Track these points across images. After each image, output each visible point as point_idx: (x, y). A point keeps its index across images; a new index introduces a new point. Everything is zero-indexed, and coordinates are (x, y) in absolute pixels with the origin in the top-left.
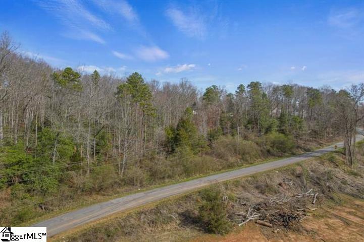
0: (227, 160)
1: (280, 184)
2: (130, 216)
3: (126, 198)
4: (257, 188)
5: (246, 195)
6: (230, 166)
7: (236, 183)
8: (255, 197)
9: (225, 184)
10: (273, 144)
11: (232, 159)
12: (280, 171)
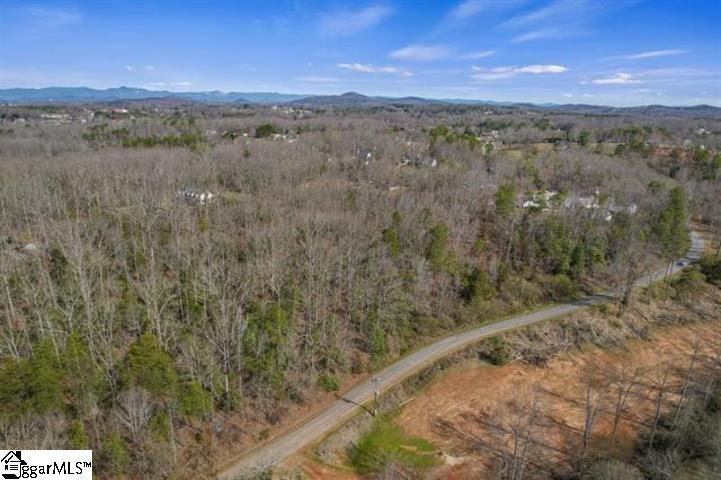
0: (512, 304)
1: (546, 334)
2: (454, 354)
3: (447, 340)
4: (528, 336)
5: (520, 342)
6: (513, 312)
7: (514, 332)
8: (525, 344)
9: (507, 333)
10: (557, 289)
11: (516, 303)
12: (551, 321)
